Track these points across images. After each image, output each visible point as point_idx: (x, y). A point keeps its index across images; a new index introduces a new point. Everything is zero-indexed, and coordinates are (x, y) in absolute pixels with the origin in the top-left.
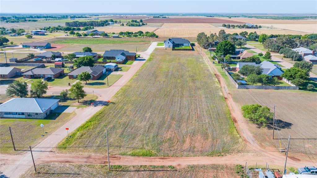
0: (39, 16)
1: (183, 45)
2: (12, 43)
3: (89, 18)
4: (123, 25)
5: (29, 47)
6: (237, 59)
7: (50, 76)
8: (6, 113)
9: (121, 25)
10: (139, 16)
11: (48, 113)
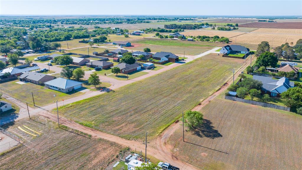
0: (156, 18)
1: (240, 53)
2: (110, 41)
3: (193, 21)
4: (214, 29)
5: (116, 44)
6: (275, 72)
7: (100, 67)
8: (51, 86)
9: (212, 29)
10: (248, 19)
11: (71, 90)
